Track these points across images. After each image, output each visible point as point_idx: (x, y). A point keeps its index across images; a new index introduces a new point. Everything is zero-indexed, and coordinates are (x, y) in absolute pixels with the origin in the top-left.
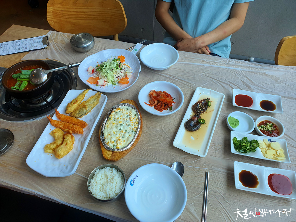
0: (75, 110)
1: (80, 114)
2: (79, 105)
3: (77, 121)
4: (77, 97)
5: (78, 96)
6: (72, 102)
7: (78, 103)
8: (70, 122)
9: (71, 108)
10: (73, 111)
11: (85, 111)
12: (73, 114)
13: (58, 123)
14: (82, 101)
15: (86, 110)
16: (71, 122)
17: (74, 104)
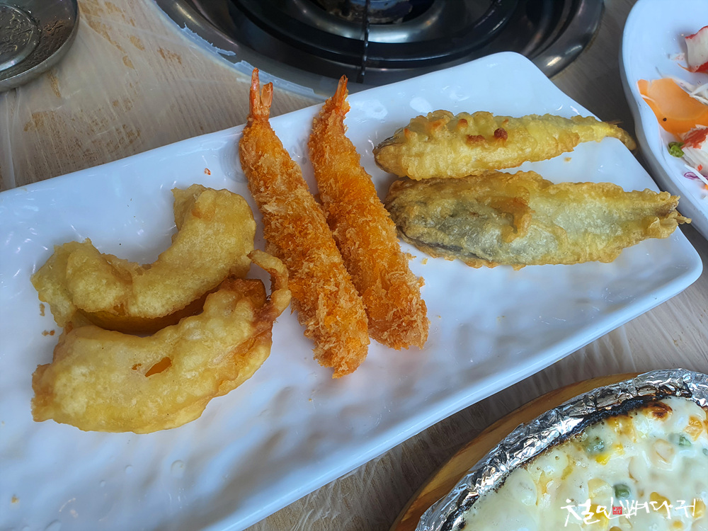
0: (438, 184)
1: (444, 228)
2: (490, 176)
3: (384, 263)
4: (520, 120)
5: (534, 118)
6: (471, 123)
7: (498, 155)
8: (343, 232)
9: (430, 147)
10: (424, 181)
11: (491, 235)
12: (412, 195)
13: (274, 175)
14: (526, 167)
15: (502, 239)
16: (351, 233)
17: (471, 139)
